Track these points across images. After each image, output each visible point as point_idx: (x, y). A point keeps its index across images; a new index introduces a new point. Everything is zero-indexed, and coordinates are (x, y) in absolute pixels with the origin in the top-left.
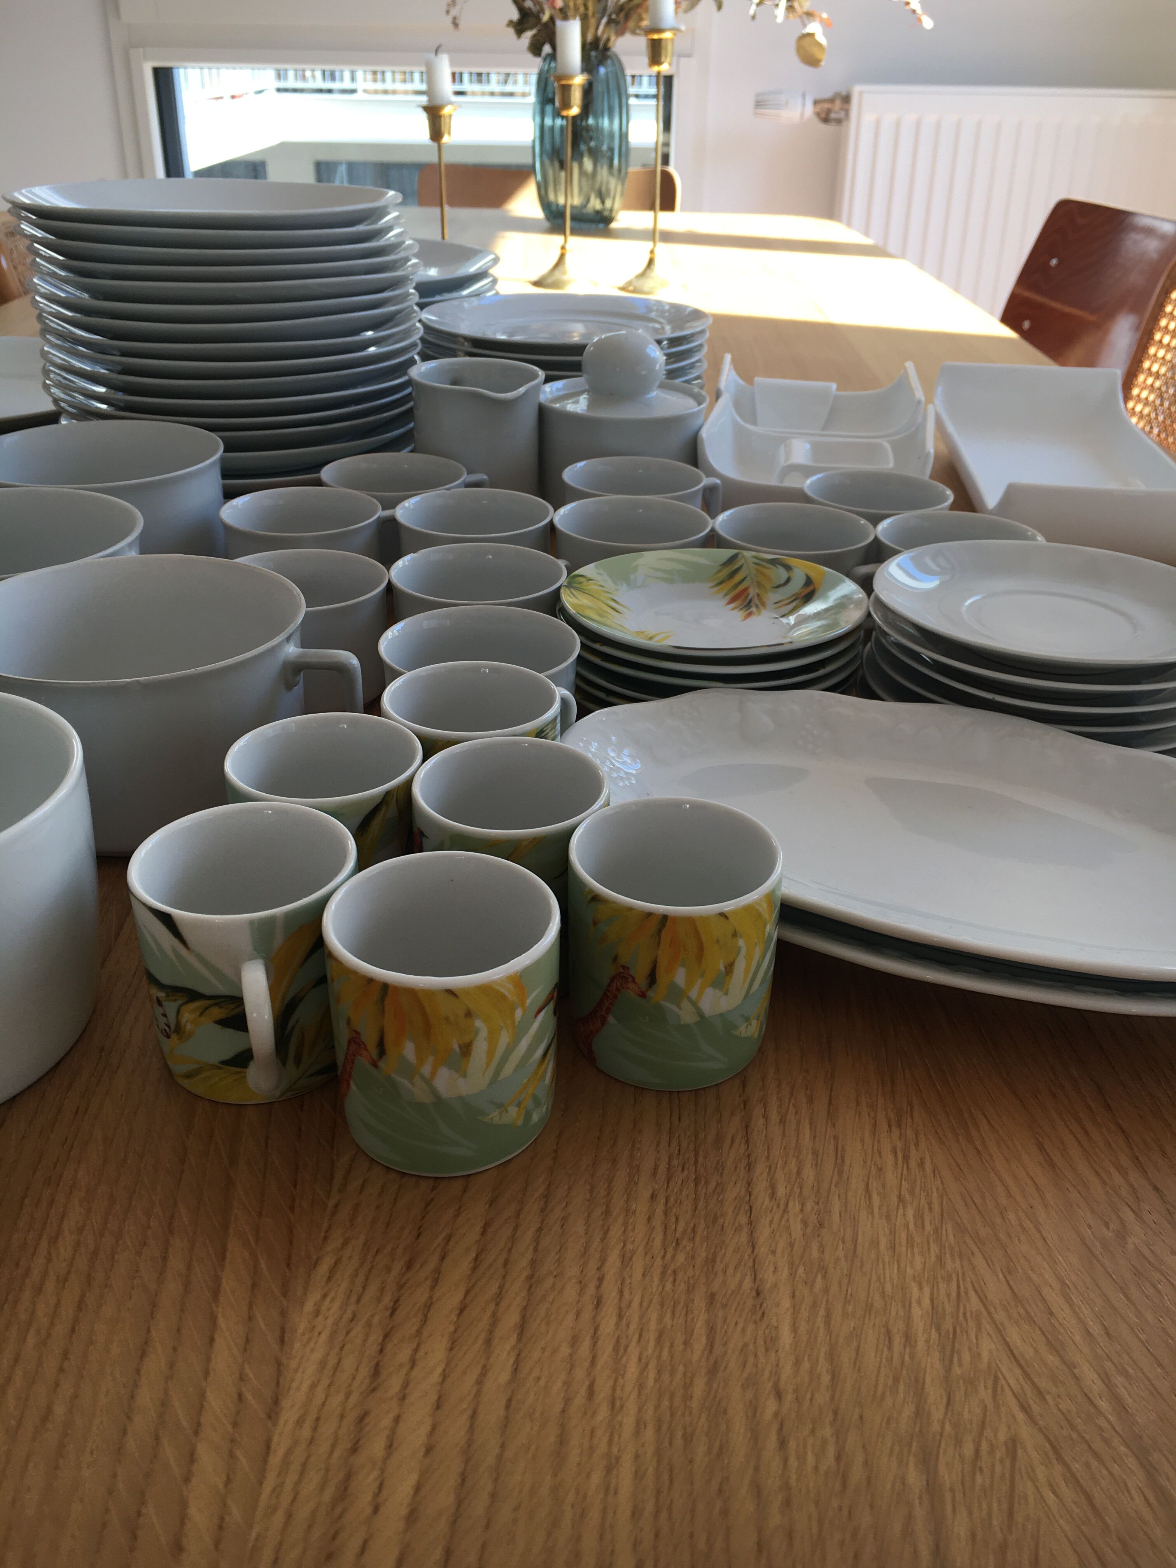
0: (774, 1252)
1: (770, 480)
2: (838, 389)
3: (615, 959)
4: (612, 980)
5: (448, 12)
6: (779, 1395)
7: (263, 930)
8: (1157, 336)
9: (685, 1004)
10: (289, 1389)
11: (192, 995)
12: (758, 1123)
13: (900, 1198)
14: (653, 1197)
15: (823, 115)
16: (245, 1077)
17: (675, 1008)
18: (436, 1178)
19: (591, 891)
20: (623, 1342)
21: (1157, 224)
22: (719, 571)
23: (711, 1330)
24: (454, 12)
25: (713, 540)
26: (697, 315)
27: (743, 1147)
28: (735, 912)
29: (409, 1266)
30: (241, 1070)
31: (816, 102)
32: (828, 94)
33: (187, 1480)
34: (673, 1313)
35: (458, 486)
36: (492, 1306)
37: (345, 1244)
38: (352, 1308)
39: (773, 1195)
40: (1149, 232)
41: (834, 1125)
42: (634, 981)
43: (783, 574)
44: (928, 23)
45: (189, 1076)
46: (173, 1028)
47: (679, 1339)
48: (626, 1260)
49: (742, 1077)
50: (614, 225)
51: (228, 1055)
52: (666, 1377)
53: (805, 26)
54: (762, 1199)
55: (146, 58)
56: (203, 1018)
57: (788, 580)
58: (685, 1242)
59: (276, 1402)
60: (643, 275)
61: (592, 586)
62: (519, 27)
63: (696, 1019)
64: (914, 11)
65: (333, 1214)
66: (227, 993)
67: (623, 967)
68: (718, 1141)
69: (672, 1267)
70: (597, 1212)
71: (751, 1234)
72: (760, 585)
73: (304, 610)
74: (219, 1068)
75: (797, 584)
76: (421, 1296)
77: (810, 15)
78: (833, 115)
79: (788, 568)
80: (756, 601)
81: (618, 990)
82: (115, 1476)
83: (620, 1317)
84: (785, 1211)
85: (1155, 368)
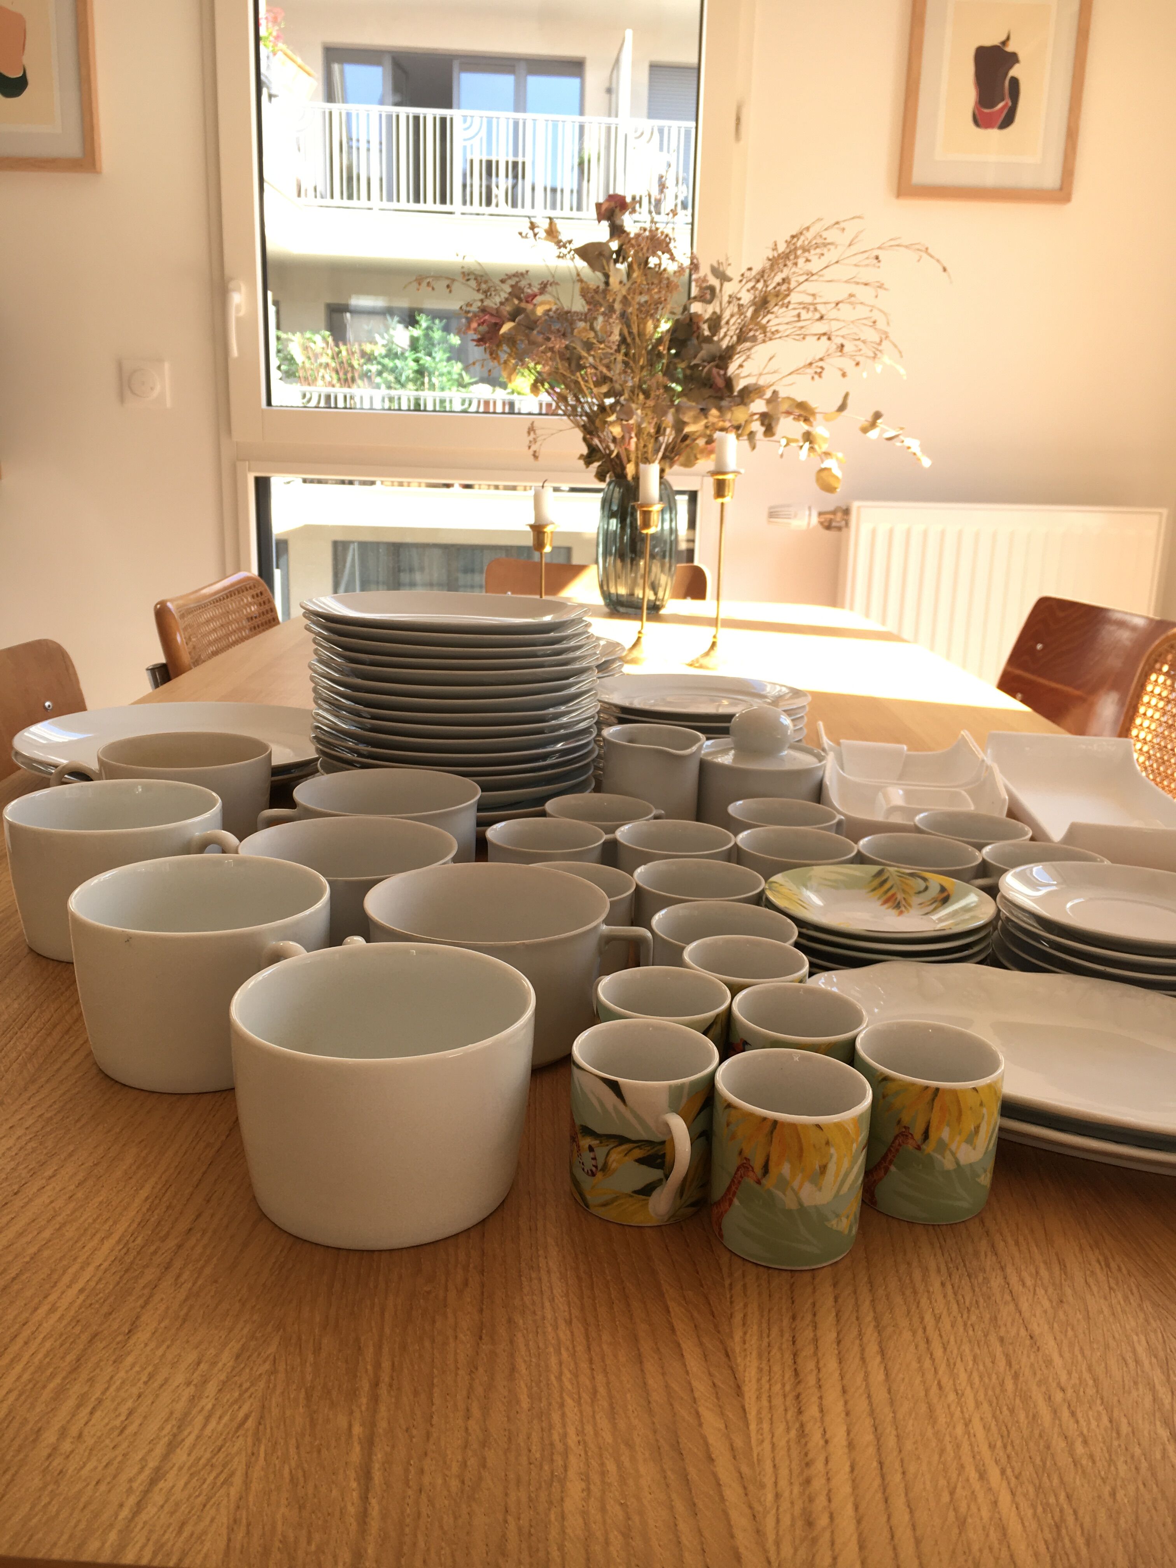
0: (1035, 1316)
1: (879, 817)
2: (909, 750)
3: (899, 1122)
4: (896, 1137)
5: (529, 447)
6: (1063, 1390)
7: (676, 1093)
8: (1142, 710)
9: (948, 1154)
10: (744, 1381)
11: (621, 1140)
12: (1001, 1245)
13: (1110, 1288)
14: (943, 1284)
15: (826, 524)
16: (647, 1204)
17: (939, 1157)
18: (791, 1271)
19: (882, 1074)
20: (952, 1361)
21: (1127, 618)
22: (871, 882)
23: (1007, 1356)
24: (534, 448)
25: (860, 859)
26: (796, 693)
27: (994, 1258)
28: (983, 1088)
29: (794, 1318)
30: (644, 1197)
31: (820, 514)
32: (831, 508)
33: (700, 1425)
34: (979, 1346)
35: (650, 819)
36: (857, 1342)
37: (746, 1305)
38: (766, 1340)
39: (1024, 1285)
40: (1122, 624)
41: (1052, 1246)
42: (913, 1138)
43: (922, 884)
44: (926, 462)
45: (605, 1205)
46: (600, 1167)
47: (988, 1361)
48: (938, 1319)
49: (980, 1217)
50: (662, 612)
51: (639, 1185)
52: (986, 1380)
53: (822, 462)
54: (1017, 1287)
55: (250, 470)
56: (627, 1158)
57: (926, 888)
58: (973, 1309)
59: (739, 1387)
60: (707, 654)
61: (783, 890)
62: (588, 459)
63: (955, 1166)
64: (915, 454)
65: (731, 1289)
66: (646, 1138)
67: (905, 1127)
68: (976, 1254)
69: (969, 1323)
70: (908, 1292)
71: (1017, 1305)
72: (904, 891)
73: (608, 901)
74: (631, 1196)
75: (934, 891)
76: (809, 1334)
77: (827, 454)
78: (834, 524)
79: (925, 879)
80: (903, 902)
81: (900, 1145)
82: (654, 1423)
83: (945, 1349)
84: (1035, 1293)
85: (1142, 735)
